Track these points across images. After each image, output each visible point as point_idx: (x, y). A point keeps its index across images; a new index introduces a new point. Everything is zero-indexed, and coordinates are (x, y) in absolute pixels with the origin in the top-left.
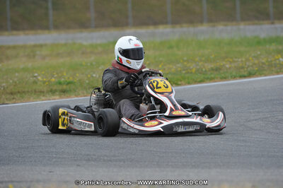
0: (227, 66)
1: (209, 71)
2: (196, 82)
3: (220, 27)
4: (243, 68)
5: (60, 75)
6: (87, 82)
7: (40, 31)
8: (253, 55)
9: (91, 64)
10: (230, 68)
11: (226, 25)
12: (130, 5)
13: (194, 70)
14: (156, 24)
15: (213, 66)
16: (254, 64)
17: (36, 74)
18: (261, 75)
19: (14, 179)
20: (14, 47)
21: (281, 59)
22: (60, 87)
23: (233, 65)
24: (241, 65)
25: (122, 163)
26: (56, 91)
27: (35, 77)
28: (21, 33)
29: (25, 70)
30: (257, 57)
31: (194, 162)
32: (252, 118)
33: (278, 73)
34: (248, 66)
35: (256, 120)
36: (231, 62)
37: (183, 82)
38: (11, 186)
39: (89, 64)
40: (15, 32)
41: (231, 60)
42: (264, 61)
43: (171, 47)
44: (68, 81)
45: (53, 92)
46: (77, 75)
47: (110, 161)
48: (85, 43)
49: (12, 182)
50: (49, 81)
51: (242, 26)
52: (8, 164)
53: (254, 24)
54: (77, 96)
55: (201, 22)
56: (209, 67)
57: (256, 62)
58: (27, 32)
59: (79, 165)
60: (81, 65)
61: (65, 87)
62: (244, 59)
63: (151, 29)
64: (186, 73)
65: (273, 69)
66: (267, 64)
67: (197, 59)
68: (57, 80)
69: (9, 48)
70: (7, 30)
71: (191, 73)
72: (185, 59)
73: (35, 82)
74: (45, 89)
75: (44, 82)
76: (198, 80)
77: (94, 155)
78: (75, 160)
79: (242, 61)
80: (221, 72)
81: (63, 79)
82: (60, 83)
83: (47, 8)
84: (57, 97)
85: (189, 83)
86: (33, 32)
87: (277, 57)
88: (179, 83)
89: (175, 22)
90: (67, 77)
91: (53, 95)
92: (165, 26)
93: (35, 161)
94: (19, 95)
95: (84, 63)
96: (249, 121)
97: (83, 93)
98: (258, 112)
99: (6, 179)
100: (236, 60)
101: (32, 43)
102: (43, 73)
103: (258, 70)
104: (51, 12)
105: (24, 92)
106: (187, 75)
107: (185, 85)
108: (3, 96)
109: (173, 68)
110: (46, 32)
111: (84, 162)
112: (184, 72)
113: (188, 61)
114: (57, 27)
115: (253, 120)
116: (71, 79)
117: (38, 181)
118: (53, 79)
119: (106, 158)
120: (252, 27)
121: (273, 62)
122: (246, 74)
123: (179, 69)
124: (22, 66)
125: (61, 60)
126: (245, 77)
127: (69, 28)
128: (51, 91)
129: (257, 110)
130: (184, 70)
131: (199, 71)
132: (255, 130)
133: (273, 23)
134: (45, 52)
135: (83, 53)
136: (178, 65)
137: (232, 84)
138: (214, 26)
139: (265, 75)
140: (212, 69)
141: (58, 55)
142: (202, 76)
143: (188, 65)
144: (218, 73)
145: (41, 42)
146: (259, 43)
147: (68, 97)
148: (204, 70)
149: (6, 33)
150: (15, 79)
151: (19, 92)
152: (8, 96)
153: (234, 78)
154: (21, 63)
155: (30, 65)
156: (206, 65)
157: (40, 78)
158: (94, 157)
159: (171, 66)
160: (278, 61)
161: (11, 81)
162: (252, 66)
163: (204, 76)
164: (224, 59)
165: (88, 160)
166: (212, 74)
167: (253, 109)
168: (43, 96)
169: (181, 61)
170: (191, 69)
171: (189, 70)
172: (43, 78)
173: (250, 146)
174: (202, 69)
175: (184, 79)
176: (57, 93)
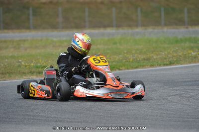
0: (155, 57)
1: (142, 60)
2: (132, 68)
3: (150, 30)
4: (165, 59)
5: (37, 61)
7: (24, 30)
8: (173, 50)
10: (156, 59)
11: (154, 29)
12: (87, 14)
13: (131, 60)
14: (105, 27)
15: (144, 57)
16: (174, 56)
17: (20, 61)
18: (178, 64)
20: (5, 42)
21: (193, 53)
22: (37, 70)
23: (159, 57)
24: (164, 56)
26: (34, 72)
27: (20, 62)
28: (10, 31)
29: (13, 57)
30: (176, 51)
33: (190, 63)
34: (170, 58)
36: (157, 55)
37: (123, 68)
39: (58, 54)
40: (6, 31)
41: (157, 53)
42: (181, 54)
43: (115, 43)
44: (43, 65)
45: (32, 73)
46: (49, 61)
47: (70, 122)
48: (55, 39)
50: (29, 66)
51: (165, 29)
55: (137, 26)
56: (142, 57)
57: (175, 54)
58: (14, 31)
60: (52, 54)
61: (40, 70)
62: (166, 53)
63: (102, 30)
64: (126, 62)
65: (187, 60)
66: (183, 56)
67: (133, 52)
68: (35, 65)
69: (1, 42)
71: (130, 61)
72: (125, 52)
73: (19, 66)
75: (26, 66)
76: (135, 66)
77: (60, 118)
78: (47, 121)
79: (165, 54)
80: (151, 61)
81: (39, 65)
82: (37, 67)
83: (29, 15)
85: (128, 69)
87: (189, 52)
88: (121, 68)
89: (118, 26)
90: (42, 62)
91: (32, 75)
92: (111, 28)
94: (8, 75)
95: (54, 53)
96: (170, 96)
98: (176, 90)
100: (161, 53)
101: (18, 39)
102: (25, 59)
103: (176, 61)
104: (31, 17)
105: (12, 73)
107: (125, 70)
109: (117, 58)
110: (28, 31)
112: (124, 61)
113: (127, 53)
114: (36, 28)
115: (172, 95)
116: (45, 64)
118: (32, 64)
119: (68, 120)
120: (173, 30)
121: (187, 55)
122: (168, 63)
123: (121, 59)
124: (11, 54)
125: (38, 51)
126: (167, 65)
127: (44, 28)
128: (31, 72)
129: (175, 88)
130: (124, 59)
132: (174, 102)
133: (187, 28)
134: (27, 45)
135: (54, 46)
136: (121, 56)
138: (146, 29)
139: (181, 64)
140: (144, 59)
141: (36, 47)
143: (127, 56)
144: (149, 62)
145: (24, 38)
146: (177, 41)
147: (42, 77)
150: (6, 64)
151: (8, 73)
153: (160, 65)
154: (9, 52)
155: (16, 54)
156: (140, 56)
157: (23, 63)
158: (60, 119)
159: (115, 57)
160: (190, 55)
161: (3, 65)
162: (172, 58)
163: (138, 64)
164: (153, 52)
165: (56, 121)
166: (144, 63)
167: (173, 88)
168: (25, 76)
169: (123, 53)
170: (129, 59)
171: (128, 60)
172: (25, 63)
173: (169, 114)
174: (137, 59)
175: (124, 65)
176: (35, 74)
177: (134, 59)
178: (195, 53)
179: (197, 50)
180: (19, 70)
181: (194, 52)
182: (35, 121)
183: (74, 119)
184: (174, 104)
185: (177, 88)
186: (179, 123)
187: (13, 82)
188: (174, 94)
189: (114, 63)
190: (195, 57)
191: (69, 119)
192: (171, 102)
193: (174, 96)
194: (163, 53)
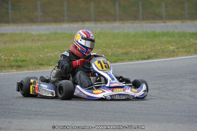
6: (36, 60)
8: (151, 44)
10: (135, 53)
13: (110, 54)
16: (152, 50)
21: (170, 47)
22: (17, 64)
23: (137, 51)
24: (143, 51)
33: (168, 57)
36: (136, 49)
41: (136, 47)
45: (12, 67)
50: (9, 59)
54: (28, 70)
55: (115, 20)
56: (121, 52)
61: (20, 63)
65: (165, 54)
67: (112, 46)
68: (14, 59)
72: (104, 46)
75: (5, 60)
79: (143, 48)
80: (129, 55)
81: (19, 58)
82: (17, 61)
83: (8, 9)
84: (15, 70)
87: (167, 46)
92: (90, 23)
97: (33, 68)
102: (5, 53)
103: (154, 55)
104: (10, 11)
110: (7, 25)
113: (106, 47)
116: (24, 58)
118: (12, 58)
121: (165, 49)
128: (10, 66)
133: (165, 22)
135: (33, 40)
136: (99, 50)
140: (123, 53)
143: (106, 50)
147: (22, 71)
157: (3, 57)
159: (94, 51)
160: (168, 49)
163: (117, 58)
168: (5, 69)
172: (5, 57)
174: (115, 53)
176: (15, 68)
178: (173, 48)
179: (175, 44)
181: (172, 46)
190: (173, 52)
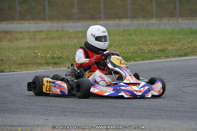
0: (170, 48)
1: (157, 51)
2: (148, 59)
3: (165, 21)
4: (180, 50)
5: (53, 52)
6: (72, 57)
7: (39, 22)
8: (188, 41)
9: (75, 45)
10: (171, 50)
11: (169, 20)
12: (102, 5)
13: (146, 51)
14: (120, 18)
15: (160, 48)
16: (189, 47)
17: (37, 51)
18: (193, 55)
19: (20, 124)
20: (21, 32)
22: (53, 61)
23: (174, 48)
24: (179, 48)
25: (96, 115)
26: (50, 63)
27: (36, 53)
28: (26, 22)
29: (29, 48)
30: (191, 43)
31: (147, 115)
32: (187, 85)
34: (185, 49)
35: (189, 86)
36: (172, 46)
37: (139, 59)
38: (19, 129)
39: (73, 45)
40: (22, 22)
41: (172, 44)
42: (195, 45)
43: (130, 34)
44: (59, 56)
45: (48, 64)
46: (65, 52)
47: (87, 113)
48: (70, 30)
49: (20, 126)
50: (45, 56)
51: (180, 21)
52: (17, 113)
53: (189, 20)
54: (64, 67)
55: (152, 17)
56: (157, 49)
58: (30, 22)
59: (66, 116)
60: (68, 46)
61: (56, 60)
62: (181, 44)
63: (117, 21)
64: (140, 53)
67: (149, 43)
68: (51, 56)
69: (17, 32)
70: (16, 20)
71: (145, 53)
72: (140, 43)
73: (36, 57)
74: (43, 62)
75: (42, 57)
76: (150, 57)
77: (77, 108)
78: (64, 112)
80: (166, 52)
81: (55, 55)
82: (53, 58)
83: (44, 6)
84: (51, 68)
85: (143, 60)
86: (34, 22)
88: (136, 59)
89: (133, 17)
90: (58, 53)
91: (48, 66)
92: (126, 19)
93: (35, 112)
94: (24, 65)
95: (70, 45)
96: (185, 87)
98: (192, 81)
99: (16, 124)
100: (176, 44)
101: (34, 30)
102: (41, 50)
103: (191, 52)
104: (47, 8)
105: (28, 63)
106: (142, 54)
107: (140, 61)
108: (14, 66)
109: (132, 49)
110: (44, 22)
111: (70, 113)
112: (139, 52)
113: (142, 44)
114: (51, 19)
116: (61, 55)
117: (38, 126)
118: (48, 55)
119: (84, 111)
120: (187, 22)
122: (183, 54)
123: (136, 50)
124: (27, 46)
125: (54, 42)
126: (182, 56)
127: (59, 19)
129: (190, 79)
130: (140, 50)
131: (150, 52)
132: (189, 93)
134: (42, 36)
135: (69, 37)
136: (136, 47)
137: (173, 61)
138: (160, 20)
140: (159, 50)
141: (52, 38)
142: (152, 55)
143: (142, 47)
144: (163, 53)
145: (40, 29)
146: (192, 33)
147: (58, 68)
148: (153, 50)
149: (16, 22)
150: (22, 55)
151: (24, 64)
152: (17, 66)
153: (175, 56)
154: (26, 43)
155: (32, 44)
156: (155, 47)
157: (39, 54)
158: (76, 110)
159: (131, 48)
161: (19, 56)
162: (187, 49)
163: (154, 55)
164: (168, 43)
165: (73, 112)
166: (159, 54)
167: (188, 79)
168: (41, 66)
169: (138, 44)
170: (145, 50)
171: (143, 51)
172: (41, 54)
173: (185, 105)
174: (152, 50)
175: (140, 56)
176: (51, 65)
177: (149, 51)
180: (35, 61)
182: (52, 111)
183: (90, 109)
184: (190, 95)
185: (192, 79)
186: (194, 114)
187: (29, 73)
188: (189, 85)
189: (130, 54)
191: (85, 109)
192: (187, 93)
193: (189, 88)
194: (179, 44)
